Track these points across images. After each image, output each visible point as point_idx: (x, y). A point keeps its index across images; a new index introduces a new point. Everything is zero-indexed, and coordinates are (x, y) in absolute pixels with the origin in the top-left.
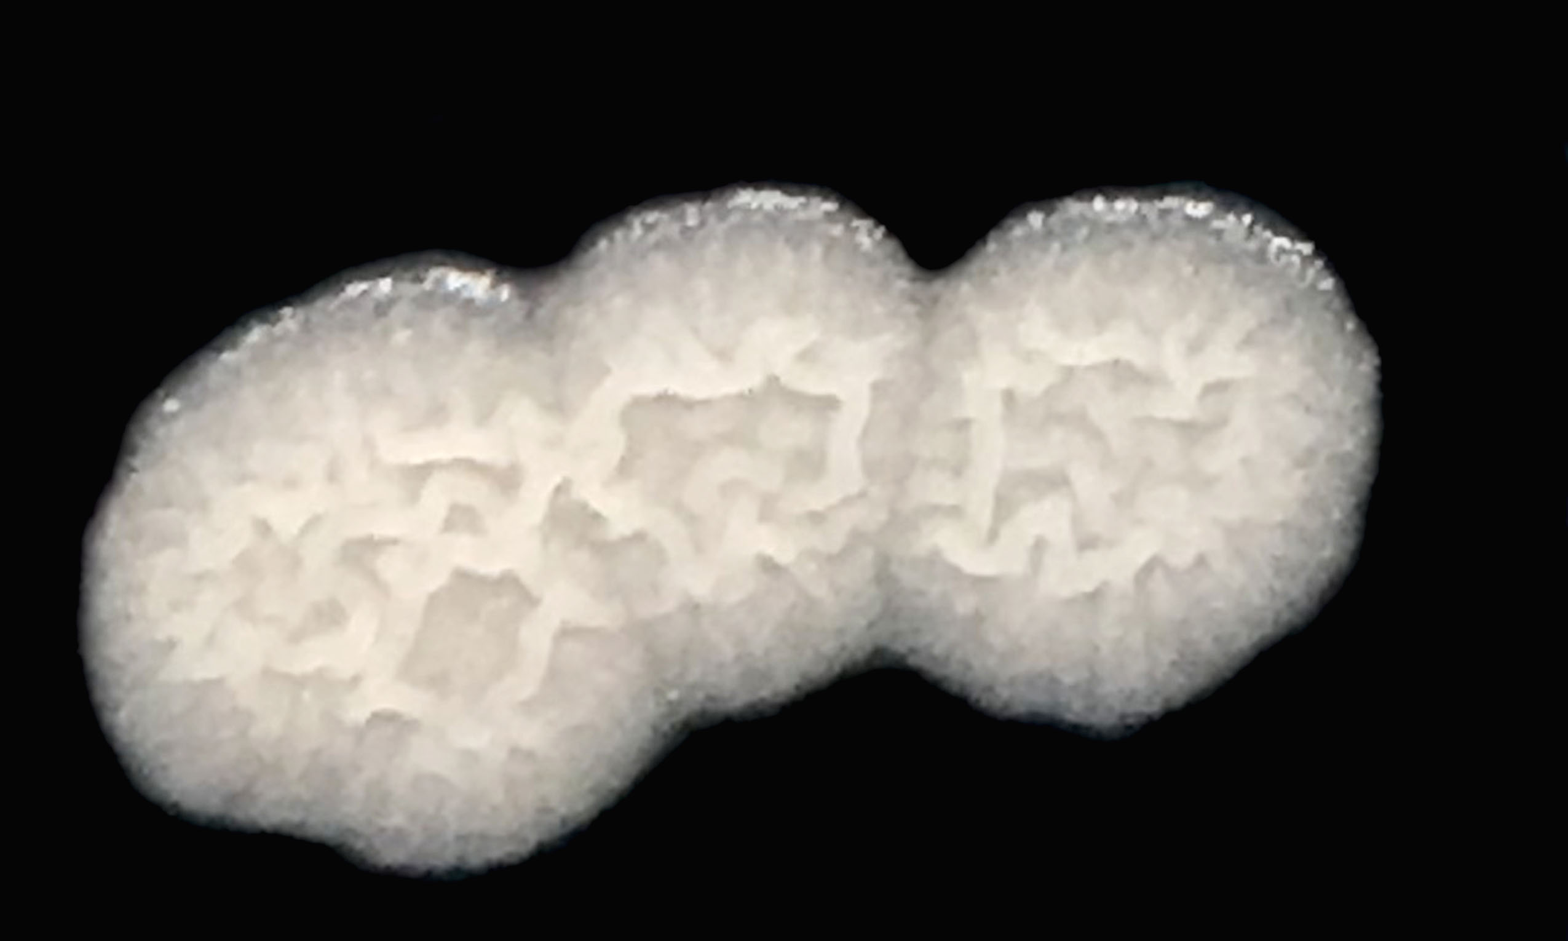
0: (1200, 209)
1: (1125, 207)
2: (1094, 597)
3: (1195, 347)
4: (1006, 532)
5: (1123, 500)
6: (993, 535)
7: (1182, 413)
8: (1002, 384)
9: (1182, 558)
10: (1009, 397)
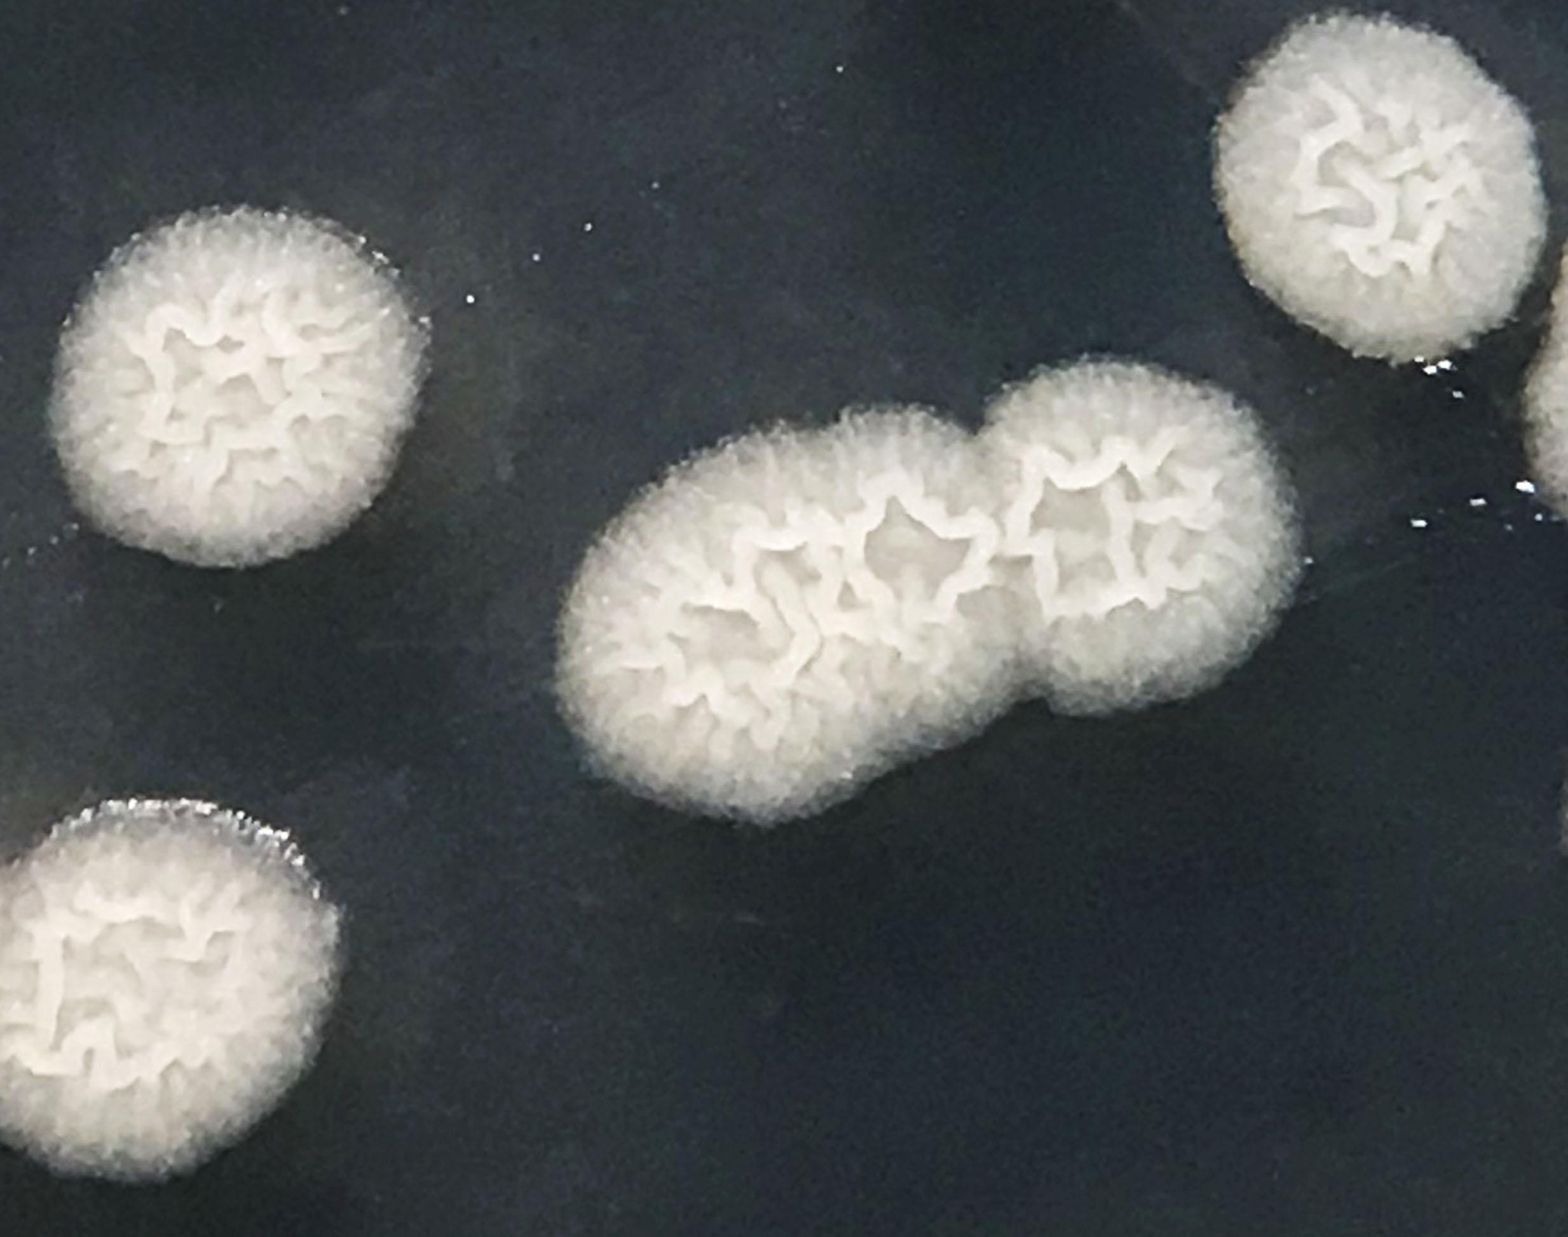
0: (206, 808)
1: (151, 806)
2: (130, 1090)
3: (203, 908)
4: (66, 1044)
5: (151, 1020)
6: (56, 1046)
7: (194, 958)
8: (62, 935)
9: (194, 1063)
10: (67, 944)
